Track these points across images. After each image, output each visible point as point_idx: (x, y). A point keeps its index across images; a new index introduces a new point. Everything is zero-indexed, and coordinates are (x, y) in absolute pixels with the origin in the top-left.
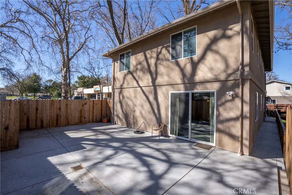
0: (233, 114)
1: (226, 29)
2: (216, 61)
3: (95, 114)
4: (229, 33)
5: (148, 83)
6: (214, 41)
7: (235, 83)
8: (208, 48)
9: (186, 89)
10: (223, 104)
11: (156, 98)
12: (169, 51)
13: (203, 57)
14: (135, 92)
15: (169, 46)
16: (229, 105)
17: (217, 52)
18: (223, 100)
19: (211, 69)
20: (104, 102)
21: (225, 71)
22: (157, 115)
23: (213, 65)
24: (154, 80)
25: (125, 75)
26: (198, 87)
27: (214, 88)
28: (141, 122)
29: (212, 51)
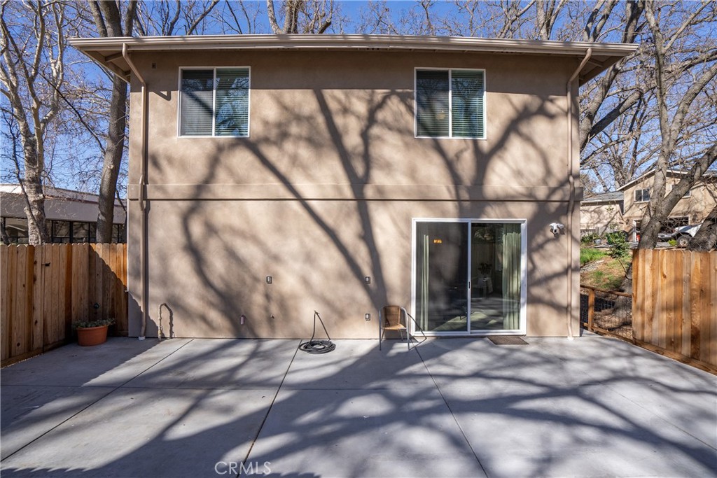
0: (557, 265)
1: (545, 98)
2: (527, 158)
3: (38, 315)
4: (551, 108)
5: (338, 188)
6: (524, 115)
7: (560, 206)
8: (513, 127)
9: (462, 212)
10: (541, 247)
11: (367, 235)
12: (410, 108)
13: (500, 145)
14: (281, 214)
15: (410, 96)
16: (550, 247)
17: (528, 139)
18: (540, 239)
19: (518, 174)
20: (77, 252)
21: (545, 182)
22: (372, 284)
23: (522, 165)
24: (358, 183)
25: (220, 149)
26: (489, 209)
27: (522, 213)
28: (308, 313)
29: (520, 134)
